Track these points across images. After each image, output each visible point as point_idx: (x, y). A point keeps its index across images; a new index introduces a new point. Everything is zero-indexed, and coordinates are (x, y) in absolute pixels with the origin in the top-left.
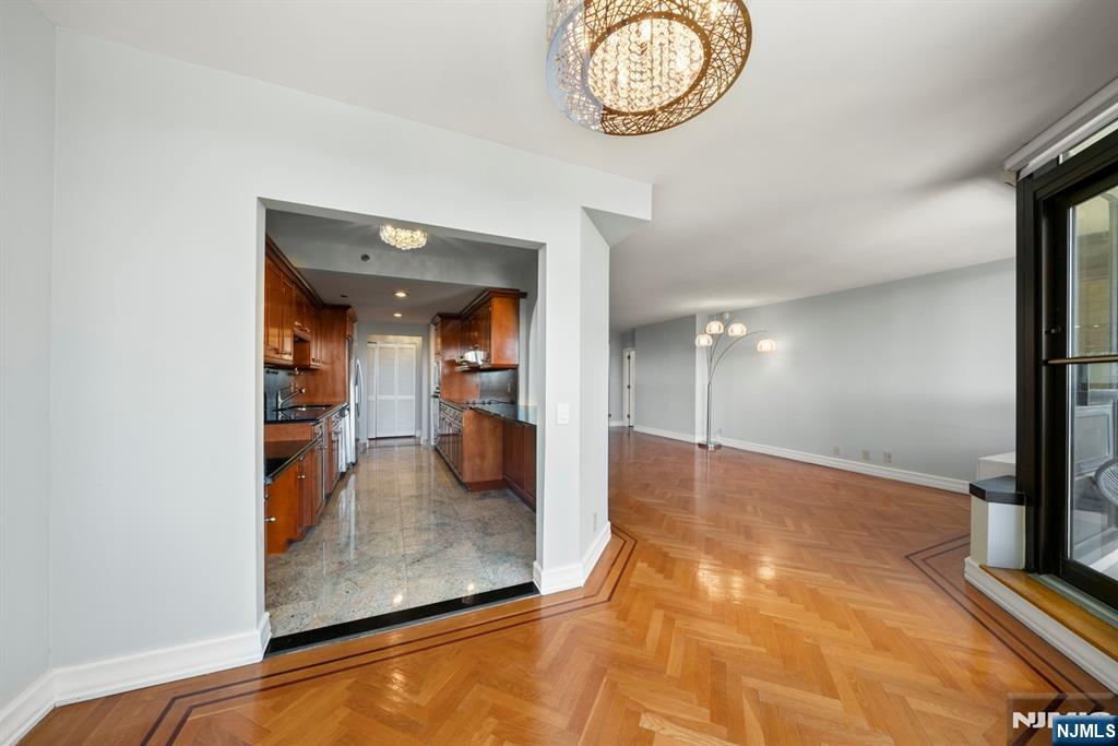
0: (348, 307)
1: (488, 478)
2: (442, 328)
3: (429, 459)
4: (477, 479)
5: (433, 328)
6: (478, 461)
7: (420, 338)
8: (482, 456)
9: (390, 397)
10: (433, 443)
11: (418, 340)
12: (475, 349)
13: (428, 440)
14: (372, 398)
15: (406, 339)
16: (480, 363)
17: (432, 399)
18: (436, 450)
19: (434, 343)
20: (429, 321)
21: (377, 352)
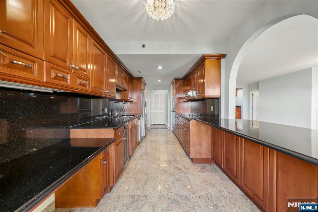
0: (142, 78)
1: (204, 156)
2: (176, 84)
3: (170, 135)
4: (198, 157)
5: (172, 85)
6: (198, 147)
7: (167, 90)
8: (200, 145)
9: (157, 111)
10: (172, 129)
11: (166, 91)
12: (192, 90)
13: (170, 127)
14: (152, 111)
15: (162, 91)
16: (195, 96)
17: (172, 112)
18: (173, 132)
19: (172, 91)
20: (171, 83)
21: (153, 96)
